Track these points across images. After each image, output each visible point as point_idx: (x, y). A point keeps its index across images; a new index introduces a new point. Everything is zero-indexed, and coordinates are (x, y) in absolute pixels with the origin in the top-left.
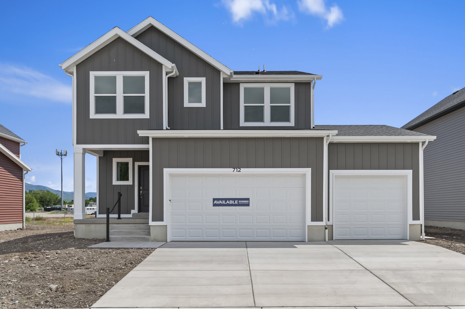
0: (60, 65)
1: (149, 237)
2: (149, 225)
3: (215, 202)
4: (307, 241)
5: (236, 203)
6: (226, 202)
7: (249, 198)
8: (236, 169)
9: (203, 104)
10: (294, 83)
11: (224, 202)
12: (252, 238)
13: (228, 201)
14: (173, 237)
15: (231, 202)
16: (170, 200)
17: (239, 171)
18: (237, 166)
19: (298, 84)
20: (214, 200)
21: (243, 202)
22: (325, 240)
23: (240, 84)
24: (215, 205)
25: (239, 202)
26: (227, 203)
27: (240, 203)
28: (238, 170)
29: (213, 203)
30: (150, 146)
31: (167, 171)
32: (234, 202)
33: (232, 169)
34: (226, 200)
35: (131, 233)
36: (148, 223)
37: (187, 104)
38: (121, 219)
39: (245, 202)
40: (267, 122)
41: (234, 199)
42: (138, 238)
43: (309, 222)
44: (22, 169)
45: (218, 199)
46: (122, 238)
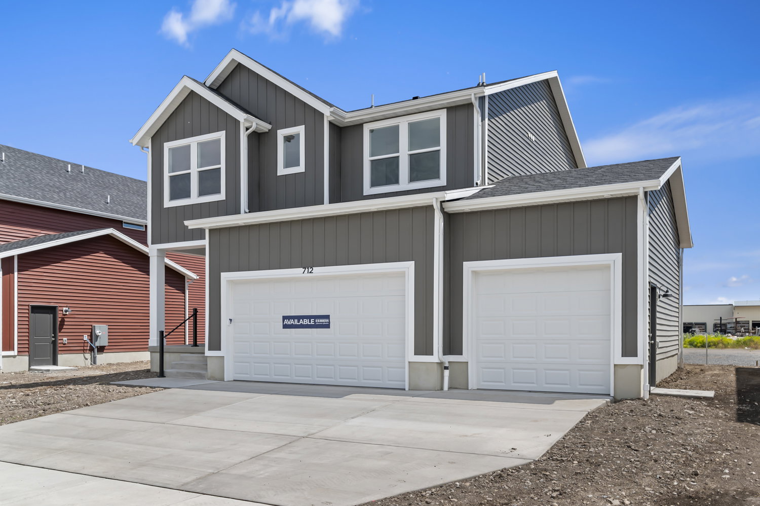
0: (130, 141)
1: (204, 372)
2: (206, 355)
3: (286, 322)
4: (407, 389)
5: (312, 323)
6: (298, 322)
7: (329, 316)
8: (307, 269)
9: (301, 168)
10: (446, 109)
11: (296, 322)
12: (333, 380)
13: (301, 320)
14: (236, 373)
15: (306, 322)
16: (231, 320)
17: (310, 272)
18: (308, 264)
19: (452, 110)
20: (284, 318)
21: (321, 322)
22: (442, 389)
23: (364, 124)
24: (285, 326)
25: (316, 321)
26: (300, 322)
27: (317, 323)
28: (310, 270)
29: (283, 323)
30: (205, 242)
31: (225, 276)
32: (310, 322)
33: (302, 270)
34: (299, 318)
35: (192, 366)
36: (204, 353)
37: (282, 171)
38: (198, 346)
39: (323, 321)
40: (404, 183)
41: (309, 317)
42: (193, 373)
43: (411, 356)
44: (184, 277)
45: (289, 318)
46: (178, 373)
